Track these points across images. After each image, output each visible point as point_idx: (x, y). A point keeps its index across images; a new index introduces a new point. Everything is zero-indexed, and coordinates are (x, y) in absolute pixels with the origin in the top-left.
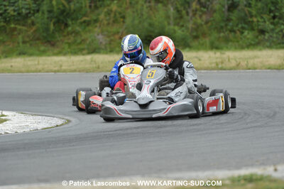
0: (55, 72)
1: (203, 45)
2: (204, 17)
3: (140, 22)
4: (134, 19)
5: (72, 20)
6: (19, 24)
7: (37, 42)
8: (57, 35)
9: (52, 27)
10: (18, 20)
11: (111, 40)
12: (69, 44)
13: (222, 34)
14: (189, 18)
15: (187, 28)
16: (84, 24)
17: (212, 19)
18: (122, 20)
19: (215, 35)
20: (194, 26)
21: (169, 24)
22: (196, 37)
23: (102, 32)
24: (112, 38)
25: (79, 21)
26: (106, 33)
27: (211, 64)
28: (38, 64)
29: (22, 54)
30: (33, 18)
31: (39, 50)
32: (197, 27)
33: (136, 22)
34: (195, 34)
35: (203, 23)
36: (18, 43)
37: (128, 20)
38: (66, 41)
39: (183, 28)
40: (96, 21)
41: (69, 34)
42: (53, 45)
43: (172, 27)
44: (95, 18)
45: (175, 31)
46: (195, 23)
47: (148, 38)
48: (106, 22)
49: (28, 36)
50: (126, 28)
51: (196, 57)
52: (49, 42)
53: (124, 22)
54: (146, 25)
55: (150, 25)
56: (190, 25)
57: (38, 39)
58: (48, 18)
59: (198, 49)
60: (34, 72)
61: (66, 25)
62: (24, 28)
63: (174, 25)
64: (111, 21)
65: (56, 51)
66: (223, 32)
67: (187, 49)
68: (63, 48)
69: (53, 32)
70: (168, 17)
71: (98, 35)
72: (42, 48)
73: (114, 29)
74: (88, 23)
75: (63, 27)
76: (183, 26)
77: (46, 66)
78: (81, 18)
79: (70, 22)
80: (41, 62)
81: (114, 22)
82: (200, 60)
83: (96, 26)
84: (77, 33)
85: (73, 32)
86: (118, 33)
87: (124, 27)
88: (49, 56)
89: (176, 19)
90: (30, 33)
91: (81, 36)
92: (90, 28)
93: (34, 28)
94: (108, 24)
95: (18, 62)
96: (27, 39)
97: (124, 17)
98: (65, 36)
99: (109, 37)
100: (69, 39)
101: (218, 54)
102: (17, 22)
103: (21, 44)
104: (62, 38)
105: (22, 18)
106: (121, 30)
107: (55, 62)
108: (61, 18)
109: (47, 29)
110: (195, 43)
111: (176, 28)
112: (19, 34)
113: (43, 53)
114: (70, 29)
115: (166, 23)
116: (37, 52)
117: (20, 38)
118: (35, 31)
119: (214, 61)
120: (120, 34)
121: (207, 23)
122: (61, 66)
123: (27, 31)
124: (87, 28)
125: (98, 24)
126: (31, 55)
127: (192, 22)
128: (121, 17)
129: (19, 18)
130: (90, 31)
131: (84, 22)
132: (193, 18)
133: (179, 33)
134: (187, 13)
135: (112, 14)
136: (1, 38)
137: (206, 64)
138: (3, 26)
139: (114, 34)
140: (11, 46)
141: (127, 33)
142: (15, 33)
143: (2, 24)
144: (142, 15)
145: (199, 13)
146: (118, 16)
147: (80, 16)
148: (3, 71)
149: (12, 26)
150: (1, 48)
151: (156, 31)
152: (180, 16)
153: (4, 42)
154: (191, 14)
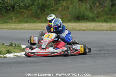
1: (100, 20)
2: (101, 9)
3: (75, 10)
4: (72, 9)
5: (47, 8)
6: (25, 10)
7: (33, 17)
8: (41, 15)
9: (39, 11)
10: (25, 8)
11: (63, 17)
12: (46, 19)
13: (108, 16)
14: (95, 9)
15: (94, 13)
16: (51, 11)
17: (105, 10)
19: (106, 16)
20: (97, 13)
21: (87, 11)
22: (98, 17)
23: (59, 14)
25: (50, 9)
26: (61, 14)
27: (107, 28)
28: (35, 26)
29: (26, 22)
30: (31, 7)
31: (33, 21)
32: (98, 13)
34: (97, 16)
35: (101, 11)
36: (25, 17)
37: (70, 10)
38: (44, 17)
39: (92, 13)
40: (57, 9)
41: (45, 14)
42: (39, 19)
43: (88, 13)
44: (56, 8)
45: (89, 15)
46: (98, 11)
47: (78, 17)
48: (61, 10)
49: (29, 15)
50: (69, 13)
51: (100, 25)
52: (37, 17)
53: (68, 10)
54: (77, 11)
55: (79, 12)
56: (95, 12)
57: (33, 16)
58: (37, 8)
59: (99, 22)
61: (44, 11)
62: (27, 11)
63: (89, 12)
64: (63, 10)
65: (40, 21)
66: (109, 15)
67: (94, 22)
68: (43, 20)
69: (39, 14)
70: (86, 9)
71: (57, 15)
72: (34, 20)
73: (64, 13)
74: (53, 10)
75: (43, 12)
76: (92, 12)
77: (39, 27)
78: (51, 8)
79: (46, 10)
81: (64, 10)
82: (102, 26)
83: (57, 12)
85: (47, 14)
86: (66, 14)
88: (37, 23)
89: (89, 9)
92: (54, 12)
93: (31, 12)
94: (62, 11)
95: (26, 25)
96: (28, 16)
97: (68, 8)
98: (44, 15)
99: (62, 16)
100: (45, 16)
101: (109, 24)
103: (26, 18)
104: (43, 16)
105: (27, 7)
106: (67, 13)
107: (42, 26)
108: (43, 8)
109: (37, 12)
110: (97, 19)
111: (90, 13)
112: (25, 14)
114: (46, 12)
115: (85, 11)
117: (25, 16)
119: (109, 27)
120: (66, 15)
123: (28, 13)
125: (57, 11)
126: (30, 22)
128: (67, 8)
129: (25, 7)
131: (52, 10)
132: (97, 9)
133: (91, 15)
134: (94, 7)
135: (64, 7)
136: (18, 15)
137: (105, 28)
138: (19, 11)
139: (64, 15)
140: (21, 19)
141: (69, 15)
142: (23, 13)
143: (18, 10)
144: (76, 7)
145: (99, 7)
146: (66, 7)
147: (50, 7)
148: (21, 29)
149: (22, 10)
150: (18, 19)
151: (82, 14)
152: (91, 8)
153: (19, 17)
154: (96, 8)
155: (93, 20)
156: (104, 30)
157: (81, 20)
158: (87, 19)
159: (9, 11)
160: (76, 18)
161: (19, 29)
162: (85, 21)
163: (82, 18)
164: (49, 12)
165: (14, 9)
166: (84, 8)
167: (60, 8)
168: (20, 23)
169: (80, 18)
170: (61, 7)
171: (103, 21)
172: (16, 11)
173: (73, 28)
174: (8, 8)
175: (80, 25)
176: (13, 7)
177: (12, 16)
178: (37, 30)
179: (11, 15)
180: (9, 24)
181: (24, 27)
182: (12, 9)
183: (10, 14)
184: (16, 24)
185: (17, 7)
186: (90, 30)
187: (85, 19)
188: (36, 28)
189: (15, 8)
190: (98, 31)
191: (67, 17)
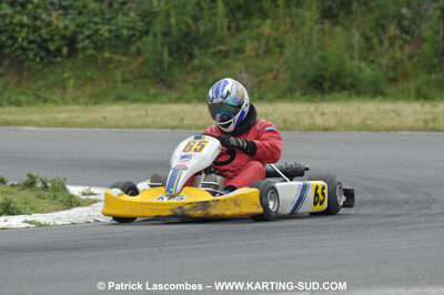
0: (173, 128)
1: (403, 92)
2: (407, 49)
3: (306, 54)
4: (297, 49)
5: (200, 48)
6: (117, 53)
7: (146, 81)
8: (176, 70)
10: (116, 46)
11: (261, 82)
12: (195, 86)
13: (434, 77)
14: (383, 49)
15: (380, 65)
16: (218, 56)
17: (419, 51)
18: (278, 49)
19: (423, 77)
20: (390, 63)
21: (352, 58)
22: (394, 80)
23: (247, 67)
24: (262, 78)
25: (211, 51)
26: (252, 70)
27: (416, 121)
28: (147, 115)
29: (120, 99)
30: (139, 43)
31: (147, 94)
32: (396, 64)
33: (301, 54)
34: (391, 75)
35: (405, 58)
36: (115, 82)
37: (288, 52)
38: (191, 81)
39: (374, 66)
40: (240, 51)
41: (194, 69)
42: (170, 86)
43: (356, 63)
44: (236, 45)
45: (360, 70)
46: (393, 58)
47: (319, 80)
48: (253, 53)
49: (132, 72)
50: (285, 63)
51: (394, 111)
52: (163, 81)
53: (281, 53)
54: (316, 58)
55: (323, 59)
56: (385, 61)
57: (147, 76)
58: (163, 44)
59: (395, 98)
60: (139, 127)
61: (191, 56)
62: (125, 59)
63: (360, 60)
64: (261, 51)
65: (174, 95)
66: (436, 73)
67: (380, 98)
68: (186, 92)
69: (170, 67)
70: (351, 47)
71: (241, 72)
72: (153, 91)
73: (266, 64)
74: (226, 55)
75: (185, 59)
76: (373, 62)
77: (159, 119)
78: (215, 46)
79: (196, 52)
80: (150, 112)
81: (266, 52)
82: (399, 115)
83: (237, 60)
84: (207, 69)
85: (202, 67)
86: (272, 70)
87: (282, 61)
88: (162, 103)
89: (362, 50)
90: (133, 67)
91: (214, 73)
92: (228, 61)
93: (141, 59)
94: (257, 56)
95: (114, 111)
96: (130, 77)
97: (281, 46)
98: (188, 73)
99: (258, 76)
100: (195, 78)
101: (428, 107)
102: (115, 49)
103: (119, 85)
104: (184, 76)
105: (121, 43)
106: (276, 66)
107: (173, 114)
108: (184, 44)
109: (160, 62)
110: (391, 89)
111: (363, 65)
112: (117, 67)
113: (154, 99)
114: (196, 62)
115: (346, 57)
116: (145, 97)
117: (118, 75)
118: (141, 64)
119: (422, 117)
120: (275, 72)
121: (411, 57)
122: (182, 120)
123: (129, 64)
124: (224, 62)
125: (241, 57)
126: (135, 101)
127: (387, 57)
128: (277, 46)
129: (118, 43)
130: (227, 66)
131: (220, 51)
132: (390, 50)
133: (367, 72)
134: (381, 42)
135: (263, 41)
136: (88, 74)
137: (409, 122)
138: (93, 55)
139: (265, 73)
140: (104, 87)
141: (285, 71)
142: (111, 66)
143: (90, 51)
144: (310, 43)
145: (398, 42)
146: (272, 42)
147: (213, 43)
148: (91, 125)
149: (107, 55)
150: (89, 89)
151: (332, 69)
152: (368, 46)
153: (93, 80)
154: (386, 44)
155: (375, 91)
156: (401, 129)
157: (331, 90)
158: (353, 86)
159: (55, 57)
160: (309, 83)
161: (81, 125)
162: (347, 93)
163: (333, 83)
164: (209, 62)
165: (73, 52)
166: (341, 45)
167: (250, 46)
168: (96, 103)
169: (326, 85)
170: (256, 43)
171: (413, 93)
172: (80, 55)
173: (284, 121)
174: (52, 47)
175: (317, 110)
176: (71, 41)
177: (66, 75)
178: (149, 127)
179: (63, 73)
180: (49, 107)
181: (105, 118)
182: (65, 51)
183: (59, 70)
184: (77, 108)
185: (87, 42)
186: (350, 128)
187: (343, 88)
188: (149, 120)
189: (80, 45)
190: (378, 131)
191: (275, 78)
